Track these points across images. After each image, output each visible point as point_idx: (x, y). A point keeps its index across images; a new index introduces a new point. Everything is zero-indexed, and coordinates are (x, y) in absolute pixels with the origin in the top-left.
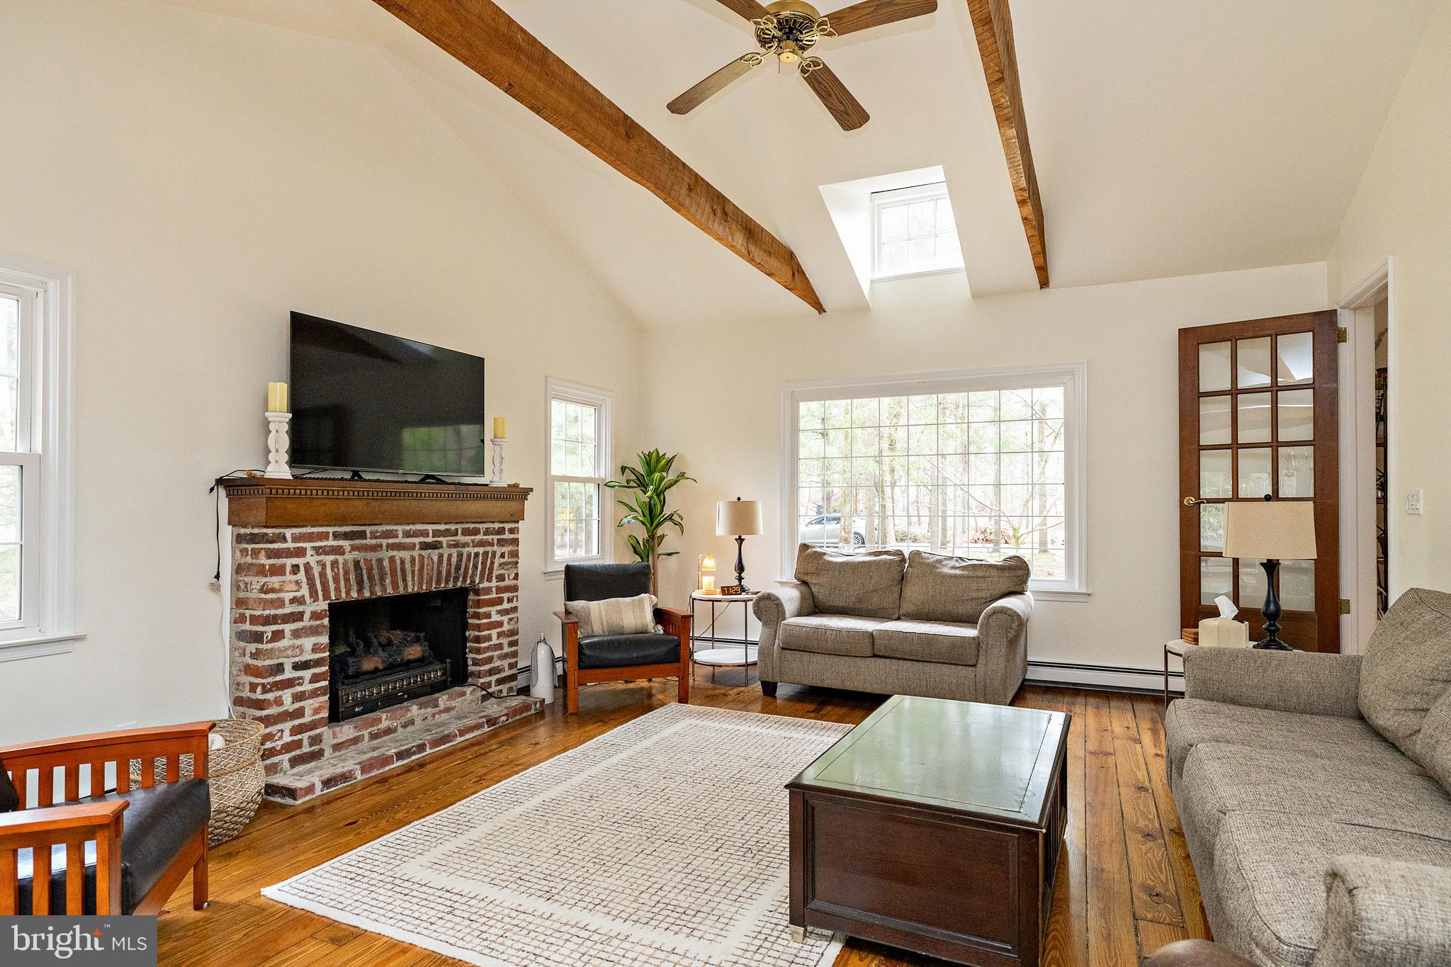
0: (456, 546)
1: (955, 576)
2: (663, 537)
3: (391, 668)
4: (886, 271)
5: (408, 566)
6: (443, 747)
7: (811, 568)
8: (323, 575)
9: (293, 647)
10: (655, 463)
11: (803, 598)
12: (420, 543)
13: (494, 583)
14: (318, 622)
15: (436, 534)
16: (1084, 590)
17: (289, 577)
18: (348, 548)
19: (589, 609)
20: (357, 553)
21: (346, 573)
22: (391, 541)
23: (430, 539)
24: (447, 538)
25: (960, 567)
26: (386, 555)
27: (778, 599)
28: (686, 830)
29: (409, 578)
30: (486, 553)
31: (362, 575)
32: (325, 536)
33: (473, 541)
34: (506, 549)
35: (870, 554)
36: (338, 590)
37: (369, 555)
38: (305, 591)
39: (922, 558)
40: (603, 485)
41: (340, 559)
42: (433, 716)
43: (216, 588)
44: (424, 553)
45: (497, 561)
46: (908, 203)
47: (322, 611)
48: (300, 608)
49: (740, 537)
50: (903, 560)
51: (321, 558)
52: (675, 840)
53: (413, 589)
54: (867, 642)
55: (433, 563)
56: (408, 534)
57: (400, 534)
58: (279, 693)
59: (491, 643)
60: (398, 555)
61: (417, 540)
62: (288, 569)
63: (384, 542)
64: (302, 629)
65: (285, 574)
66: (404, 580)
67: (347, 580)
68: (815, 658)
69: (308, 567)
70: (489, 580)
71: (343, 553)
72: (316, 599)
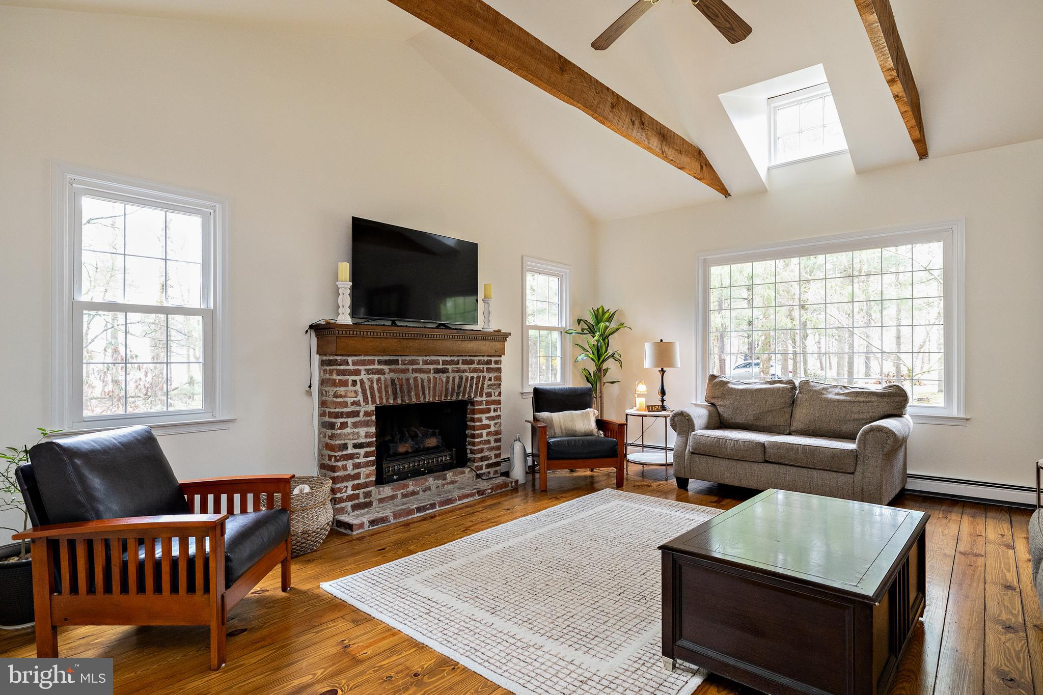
0: (458, 371)
1: (839, 401)
2: (607, 370)
3: (417, 452)
4: (781, 159)
5: (426, 384)
6: (447, 507)
7: (718, 393)
8: (371, 387)
9: (353, 433)
10: (599, 315)
11: (710, 415)
12: (434, 369)
13: (484, 398)
14: (369, 418)
15: (445, 362)
16: (962, 416)
17: (351, 388)
18: (387, 371)
19: (552, 418)
20: (393, 374)
21: (386, 387)
22: (415, 367)
23: (440, 366)
24: (451, 366)
25: (843, 394)
26: (412, 376)
27: (689, 415)
28: (600, 578)
29: (427, 392)
30: (479, 377)
31: (396, 389)
32: (372, 362)
33: (470, 368)
34: (492, 375)
35: (766, 383)
36: (381, 398)
37: (401, 376)
38: (360, 397)
39: (810, 386)
40: (564, 332)
41: (382, 377)
42: (443, 485)
43: (309, 393)
44: (437, 376)
45: (486, 383)
46: (798, 103)
47: (371, 411)
48: (357, 409)
49: (662, 369)
50: (794, 388)
51: (370, 376)
52: (589, 584)
53: (429, 399)
54: (760, 450)
55: (443, 382)
56: (426, 363)
57: (421, 363)
58: (345, 462)
59: (482, 439)
60: (419, 376)
61: (431, 367)
62: (350, 383)
63: (411, 367)
64: (359, 422)
65: (348, 386)
66: (424, 393)
67: (387, 392)
68: (717, 461)
69: (362, 381)
70: (481, 396)
71: (384, 374)
72: (367, 403)
